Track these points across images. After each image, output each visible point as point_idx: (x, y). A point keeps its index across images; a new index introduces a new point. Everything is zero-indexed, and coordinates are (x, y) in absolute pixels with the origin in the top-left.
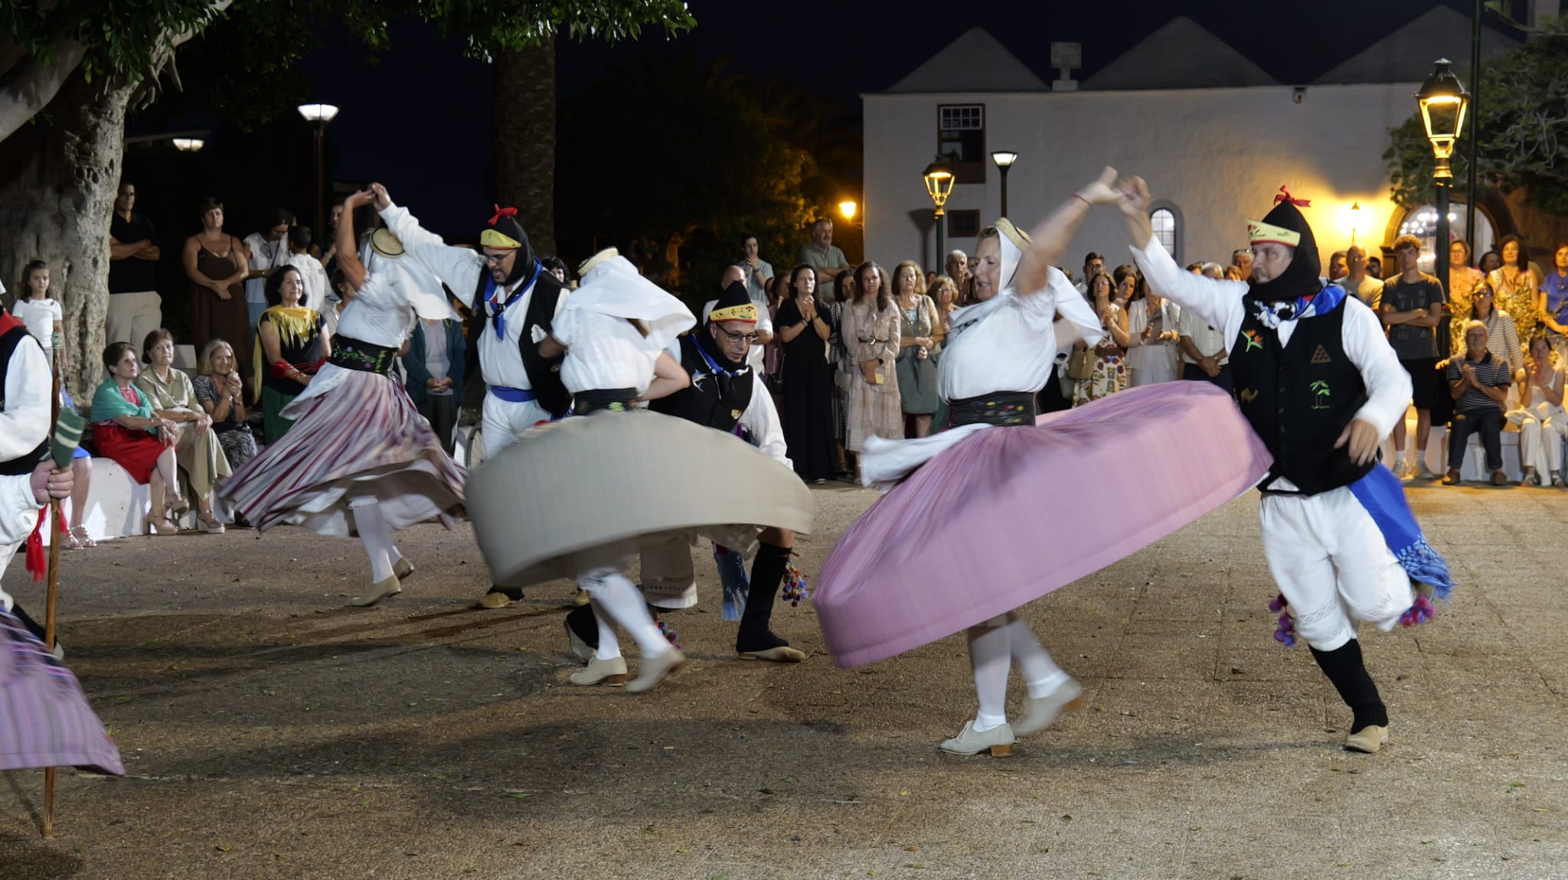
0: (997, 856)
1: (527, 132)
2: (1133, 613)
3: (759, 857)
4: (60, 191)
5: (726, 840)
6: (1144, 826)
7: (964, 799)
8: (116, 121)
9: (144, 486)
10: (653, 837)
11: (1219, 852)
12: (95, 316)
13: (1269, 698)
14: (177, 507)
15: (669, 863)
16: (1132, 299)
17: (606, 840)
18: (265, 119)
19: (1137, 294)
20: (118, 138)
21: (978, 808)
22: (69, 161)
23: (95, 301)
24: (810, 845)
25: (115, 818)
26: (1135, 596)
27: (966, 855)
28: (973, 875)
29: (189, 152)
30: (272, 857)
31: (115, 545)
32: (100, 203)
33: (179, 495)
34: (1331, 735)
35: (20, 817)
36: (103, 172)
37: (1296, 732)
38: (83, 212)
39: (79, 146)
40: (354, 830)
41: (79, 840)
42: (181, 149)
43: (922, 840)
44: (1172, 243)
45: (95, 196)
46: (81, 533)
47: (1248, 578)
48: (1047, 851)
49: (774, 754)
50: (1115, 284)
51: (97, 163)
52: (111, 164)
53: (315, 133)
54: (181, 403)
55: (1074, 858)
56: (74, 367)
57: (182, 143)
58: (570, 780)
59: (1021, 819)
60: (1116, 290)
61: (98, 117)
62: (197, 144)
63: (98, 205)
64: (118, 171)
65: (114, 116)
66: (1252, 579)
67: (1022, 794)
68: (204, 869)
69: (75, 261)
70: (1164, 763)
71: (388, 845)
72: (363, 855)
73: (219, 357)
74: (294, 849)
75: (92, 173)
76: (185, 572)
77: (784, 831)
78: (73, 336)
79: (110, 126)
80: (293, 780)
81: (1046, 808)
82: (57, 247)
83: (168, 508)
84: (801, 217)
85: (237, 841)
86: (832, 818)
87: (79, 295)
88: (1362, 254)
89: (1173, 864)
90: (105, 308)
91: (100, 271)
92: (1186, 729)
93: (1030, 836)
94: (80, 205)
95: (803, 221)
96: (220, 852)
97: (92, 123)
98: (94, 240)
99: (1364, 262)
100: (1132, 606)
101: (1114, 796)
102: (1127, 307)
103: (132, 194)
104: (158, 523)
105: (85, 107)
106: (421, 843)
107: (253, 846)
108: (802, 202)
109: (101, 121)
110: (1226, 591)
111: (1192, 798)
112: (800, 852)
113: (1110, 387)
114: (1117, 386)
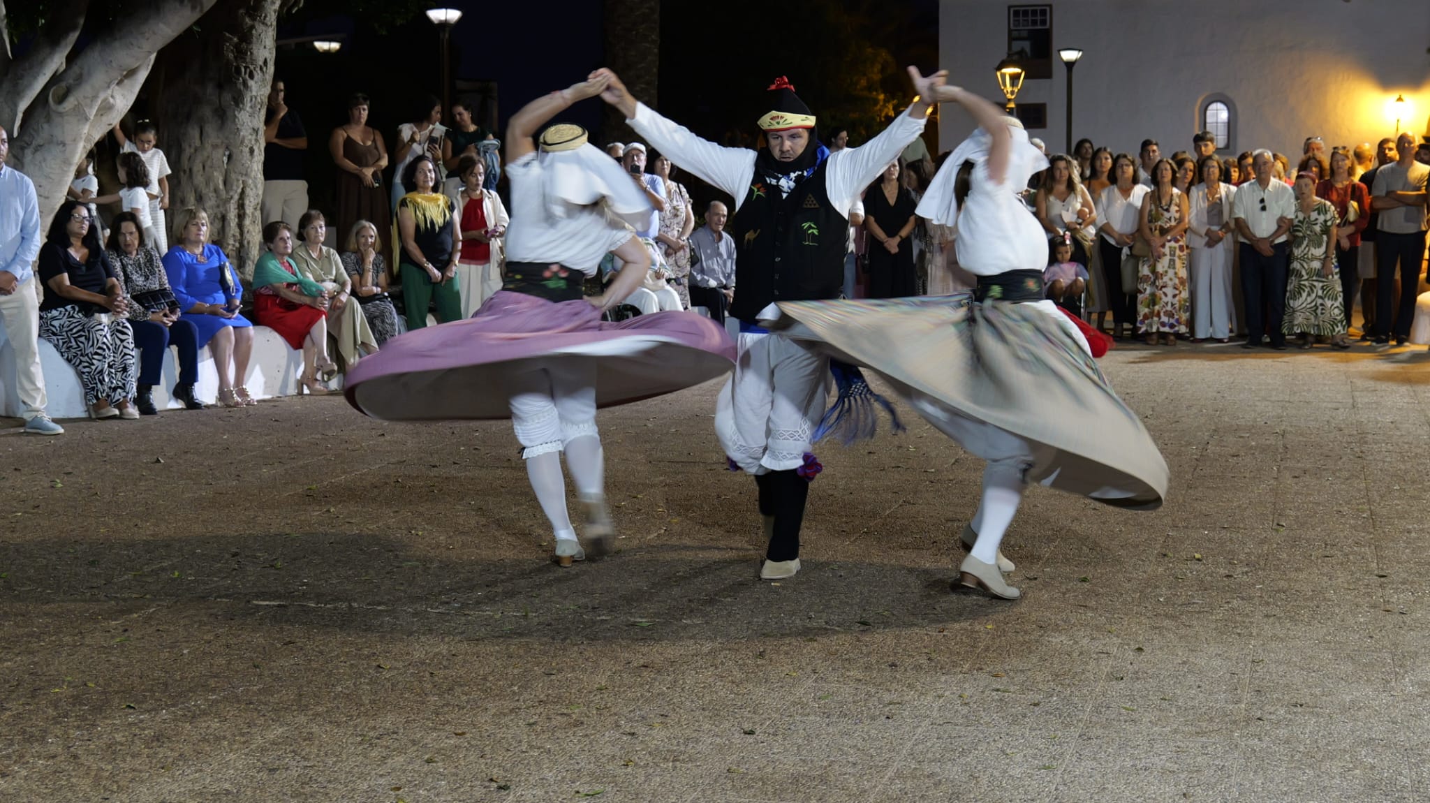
0: (1077, 683)
1: (634, 33)
2: (1195, 469)
3: (860, 680)
4: (220, 87)
5: (830, 665)
6: (1210, 658)
7: (1045, 632)
8: (269, 23)
9: (298, 351)
10: (764, 662)
11: (1281, 682)
12: (252, 199)
13: (1324, 546)
14: (326, 369)
15: (779, 684)
16: (1191, 184)
17: (722, 663)
18: (399, 22)
19: (1196, 180)
20: (271, 38)
21: (1058, 640)
22: (228, 60)
23: (252, 186)
24: (906, 670)
25: (288, 640)
26: (1197, 455)
27: (1048, 681)
28: (1055, 699)
29: (327, 53)
30: (427, 675)
31: (272, 404)
32: (256, 98)
33: (328, 359)
34: (1382, 579)
35: (205, 637)
36: (258, 69)
37: (1349, 577)
38: (241, 106)
39: (237, 46)
40: (498, 652)
41: (257, 657)
42: (321, 51)
43: (1007, 668)
44: (1226, 133)
45: (251, 91)
46: (243, 393)
47: (1301, 438)
48: (1122, 679)
49: (870, 591)
50: (1177, 169)
51: (253, 61)
52: (265, 62)
53: (441, 35)
54: (330, 277)
55: (1147, 686)
56: (234, 245)
57: (321, 46)
58: (687, 611)
59: (1097, 650)
60: (1178, 175)
61: (254, 19)
62: (335, 46)
63: (254, 99)
64: (271, 69)
65: (268, 19)
66: (1304, 439)
67: (1098, 628)
68: (368, 684)
69: (234, 150)
70: (1228, 602)
71: (529, 665)
72: (507, 674)
73: (363, 236)
74: (445, 667)
75: (248, 70)
76: (336, 427)
77: (881, 658)
78: (233, 217)
79: (264, 28)
80: (441, 609)
81: (1120, 641)
82: (218, 138)
83: (318, 370)
84: (881, 111)
85: (395, 660)
86: (925, 647)
87: (238, 180)
88: (1412, 140)
89: (1239, 692)
90: (261, 192)
91: (256, 159)
92: (1247, 573)
93: (1107, 666)
94: (238, 100)
95: (883, 115)
96: (381, 670)
97: (248, 25)
98: (250, 131)
99: (1413, 147)
100: (1194, 463)
101: (1182, 631)
102: (1188, 191)
103: (281, 90)
104: (310, 384)
105: (242, 11)
106: (558, 664)
107: (410, 665)
108: (882, 97)
109: (256, 24)
110: (1281, 450)
111: (1254, 634)
112: (898, 676)
113: (1172, 264)
114: (1178, 263)
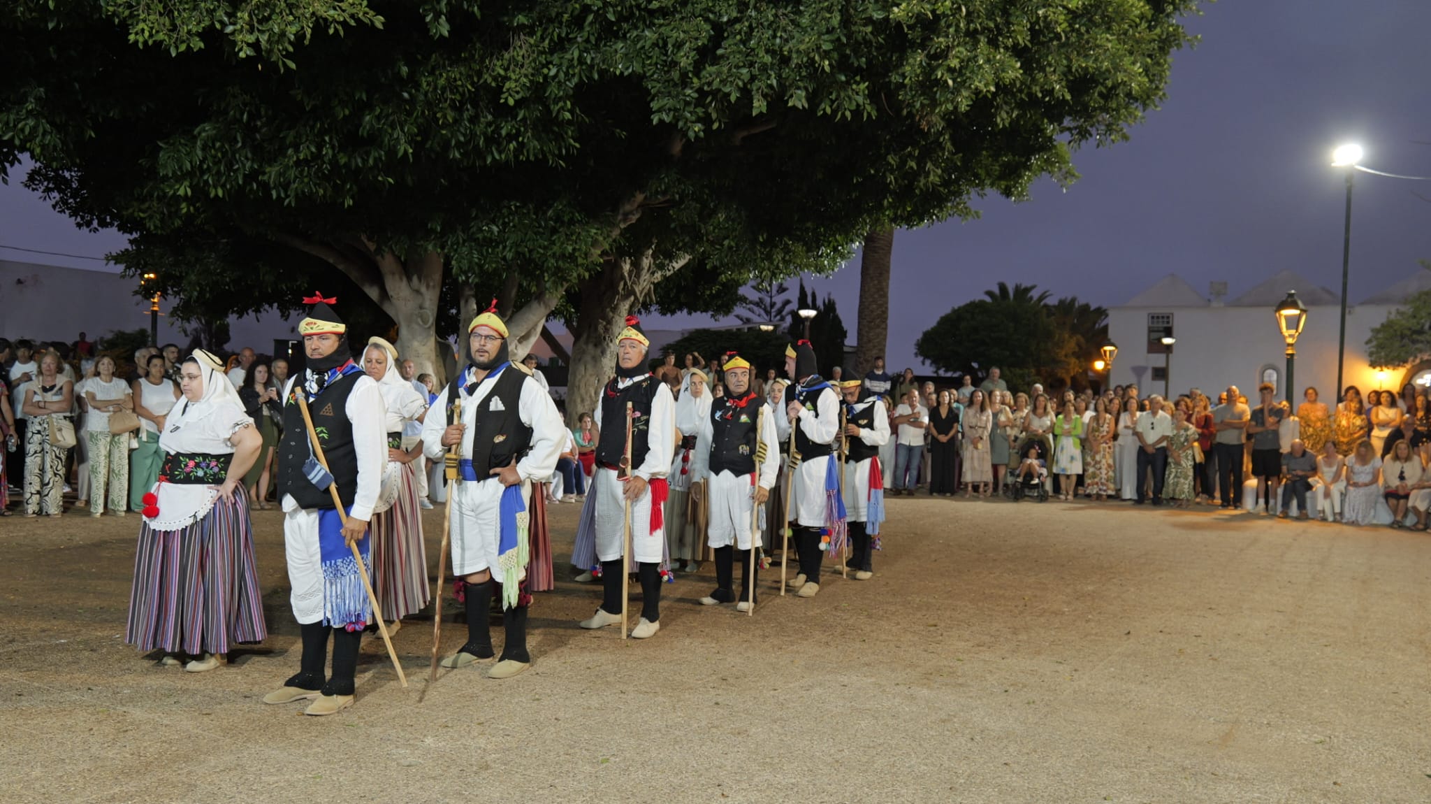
4: (596, 346)
39: (605, 326)
51: (612, 334)
61: (613, 312)
82: (593, 371)
94: (603, 352)
97: (611, 316)
105: (608, 310)
109: (615, 316)
113: (1104, 456)
114: (1107, 456)
